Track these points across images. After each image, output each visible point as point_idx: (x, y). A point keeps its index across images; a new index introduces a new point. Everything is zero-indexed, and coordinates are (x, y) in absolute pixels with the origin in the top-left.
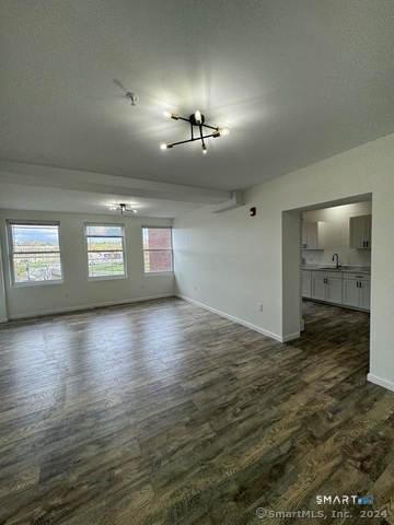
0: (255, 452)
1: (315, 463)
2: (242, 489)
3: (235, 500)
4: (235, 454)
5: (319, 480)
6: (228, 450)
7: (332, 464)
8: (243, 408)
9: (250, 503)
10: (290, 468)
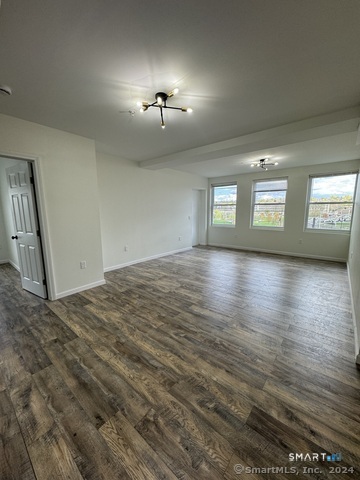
0: (147, 347)
1: (146, 382)
2: (122, 344)
3: (117, 342)
4: (144, 339)
5: (131, 382)
6: (147, 335)
7: (146, 394)
8: (185, 337)
9: (116, 348)
10: (139, 366)
